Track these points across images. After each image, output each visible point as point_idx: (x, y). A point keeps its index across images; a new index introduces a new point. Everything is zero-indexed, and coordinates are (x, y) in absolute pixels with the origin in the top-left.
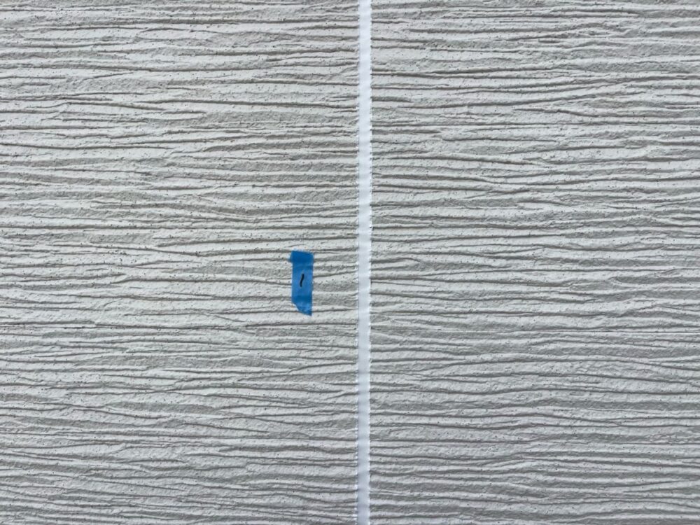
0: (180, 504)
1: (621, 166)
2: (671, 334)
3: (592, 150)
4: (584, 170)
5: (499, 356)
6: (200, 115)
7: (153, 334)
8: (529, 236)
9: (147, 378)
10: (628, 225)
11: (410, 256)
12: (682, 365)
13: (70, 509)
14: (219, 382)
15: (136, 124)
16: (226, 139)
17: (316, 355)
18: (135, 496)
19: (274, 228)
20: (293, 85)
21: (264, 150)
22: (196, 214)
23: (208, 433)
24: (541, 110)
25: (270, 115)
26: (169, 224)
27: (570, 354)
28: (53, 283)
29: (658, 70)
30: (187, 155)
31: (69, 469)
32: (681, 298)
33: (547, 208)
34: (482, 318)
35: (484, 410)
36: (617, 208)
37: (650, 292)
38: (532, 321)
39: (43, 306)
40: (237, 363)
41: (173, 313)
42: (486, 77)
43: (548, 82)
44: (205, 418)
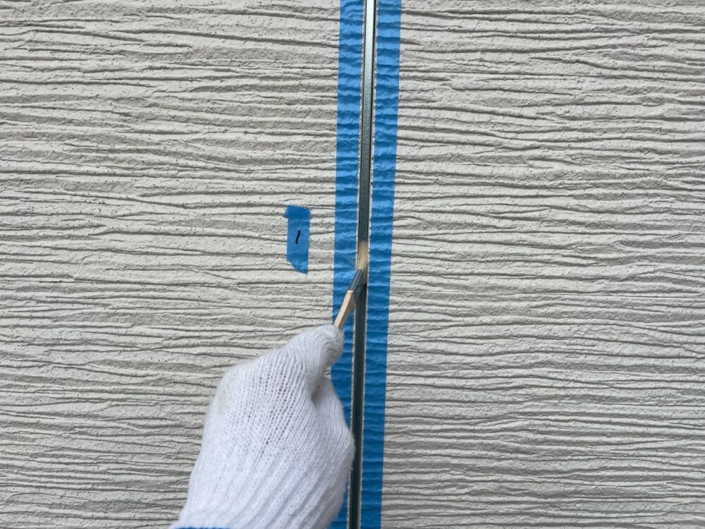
0: (170, 461)
1: (636, 125)
2: (670, 298)
3: (608, 106)
4: (599, 127)
5: (498, 318)
6: (185, 50)
7: (138, 290)
8: (537, 196)
9: (132, 335)
10: (638, 188)
11: (412, 214)
12: (678, 330)
13: (54, 466)
14: (209, 340)
15: (111, 57)
16: (216, 78)
17: (311, 314)
18: (122, 453)
19: (267, 179)
20: (290, 20)
21: (257, 93)
22: (182, 161)
23: (198, 392)
24: (559, 60)
25: (264, 53)
26: (152, 172)
27: (569, 317)
28: (25, 233)
29: (682, 22)
30: (171, 94)
31: (50, 427)
32: (684, 263)
33: (557, 167)
34: (484, 279)
35: (480, 371)
36: (629, 169)
37: (653, 257)
38: (534, 284)
39: (15, 257)
40: (228, 321)
41: (158, 268)
42: (503, 20)
43: (569, 28)
44: (194, 376)
